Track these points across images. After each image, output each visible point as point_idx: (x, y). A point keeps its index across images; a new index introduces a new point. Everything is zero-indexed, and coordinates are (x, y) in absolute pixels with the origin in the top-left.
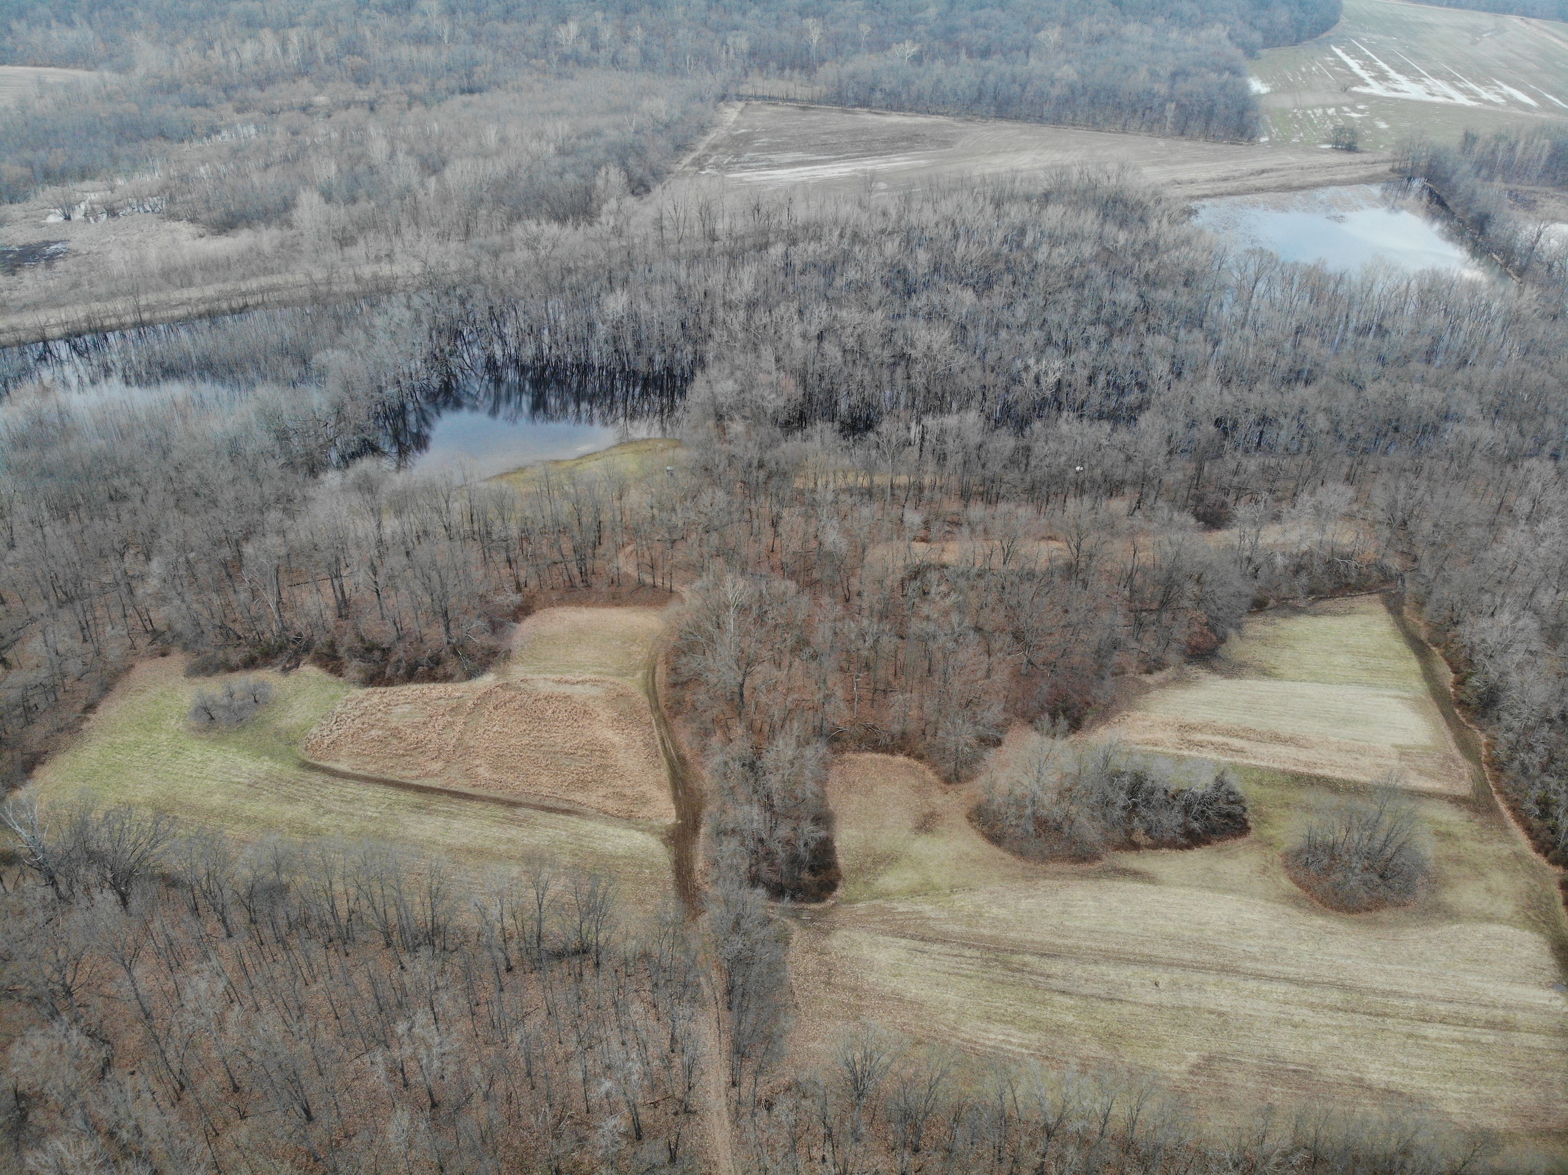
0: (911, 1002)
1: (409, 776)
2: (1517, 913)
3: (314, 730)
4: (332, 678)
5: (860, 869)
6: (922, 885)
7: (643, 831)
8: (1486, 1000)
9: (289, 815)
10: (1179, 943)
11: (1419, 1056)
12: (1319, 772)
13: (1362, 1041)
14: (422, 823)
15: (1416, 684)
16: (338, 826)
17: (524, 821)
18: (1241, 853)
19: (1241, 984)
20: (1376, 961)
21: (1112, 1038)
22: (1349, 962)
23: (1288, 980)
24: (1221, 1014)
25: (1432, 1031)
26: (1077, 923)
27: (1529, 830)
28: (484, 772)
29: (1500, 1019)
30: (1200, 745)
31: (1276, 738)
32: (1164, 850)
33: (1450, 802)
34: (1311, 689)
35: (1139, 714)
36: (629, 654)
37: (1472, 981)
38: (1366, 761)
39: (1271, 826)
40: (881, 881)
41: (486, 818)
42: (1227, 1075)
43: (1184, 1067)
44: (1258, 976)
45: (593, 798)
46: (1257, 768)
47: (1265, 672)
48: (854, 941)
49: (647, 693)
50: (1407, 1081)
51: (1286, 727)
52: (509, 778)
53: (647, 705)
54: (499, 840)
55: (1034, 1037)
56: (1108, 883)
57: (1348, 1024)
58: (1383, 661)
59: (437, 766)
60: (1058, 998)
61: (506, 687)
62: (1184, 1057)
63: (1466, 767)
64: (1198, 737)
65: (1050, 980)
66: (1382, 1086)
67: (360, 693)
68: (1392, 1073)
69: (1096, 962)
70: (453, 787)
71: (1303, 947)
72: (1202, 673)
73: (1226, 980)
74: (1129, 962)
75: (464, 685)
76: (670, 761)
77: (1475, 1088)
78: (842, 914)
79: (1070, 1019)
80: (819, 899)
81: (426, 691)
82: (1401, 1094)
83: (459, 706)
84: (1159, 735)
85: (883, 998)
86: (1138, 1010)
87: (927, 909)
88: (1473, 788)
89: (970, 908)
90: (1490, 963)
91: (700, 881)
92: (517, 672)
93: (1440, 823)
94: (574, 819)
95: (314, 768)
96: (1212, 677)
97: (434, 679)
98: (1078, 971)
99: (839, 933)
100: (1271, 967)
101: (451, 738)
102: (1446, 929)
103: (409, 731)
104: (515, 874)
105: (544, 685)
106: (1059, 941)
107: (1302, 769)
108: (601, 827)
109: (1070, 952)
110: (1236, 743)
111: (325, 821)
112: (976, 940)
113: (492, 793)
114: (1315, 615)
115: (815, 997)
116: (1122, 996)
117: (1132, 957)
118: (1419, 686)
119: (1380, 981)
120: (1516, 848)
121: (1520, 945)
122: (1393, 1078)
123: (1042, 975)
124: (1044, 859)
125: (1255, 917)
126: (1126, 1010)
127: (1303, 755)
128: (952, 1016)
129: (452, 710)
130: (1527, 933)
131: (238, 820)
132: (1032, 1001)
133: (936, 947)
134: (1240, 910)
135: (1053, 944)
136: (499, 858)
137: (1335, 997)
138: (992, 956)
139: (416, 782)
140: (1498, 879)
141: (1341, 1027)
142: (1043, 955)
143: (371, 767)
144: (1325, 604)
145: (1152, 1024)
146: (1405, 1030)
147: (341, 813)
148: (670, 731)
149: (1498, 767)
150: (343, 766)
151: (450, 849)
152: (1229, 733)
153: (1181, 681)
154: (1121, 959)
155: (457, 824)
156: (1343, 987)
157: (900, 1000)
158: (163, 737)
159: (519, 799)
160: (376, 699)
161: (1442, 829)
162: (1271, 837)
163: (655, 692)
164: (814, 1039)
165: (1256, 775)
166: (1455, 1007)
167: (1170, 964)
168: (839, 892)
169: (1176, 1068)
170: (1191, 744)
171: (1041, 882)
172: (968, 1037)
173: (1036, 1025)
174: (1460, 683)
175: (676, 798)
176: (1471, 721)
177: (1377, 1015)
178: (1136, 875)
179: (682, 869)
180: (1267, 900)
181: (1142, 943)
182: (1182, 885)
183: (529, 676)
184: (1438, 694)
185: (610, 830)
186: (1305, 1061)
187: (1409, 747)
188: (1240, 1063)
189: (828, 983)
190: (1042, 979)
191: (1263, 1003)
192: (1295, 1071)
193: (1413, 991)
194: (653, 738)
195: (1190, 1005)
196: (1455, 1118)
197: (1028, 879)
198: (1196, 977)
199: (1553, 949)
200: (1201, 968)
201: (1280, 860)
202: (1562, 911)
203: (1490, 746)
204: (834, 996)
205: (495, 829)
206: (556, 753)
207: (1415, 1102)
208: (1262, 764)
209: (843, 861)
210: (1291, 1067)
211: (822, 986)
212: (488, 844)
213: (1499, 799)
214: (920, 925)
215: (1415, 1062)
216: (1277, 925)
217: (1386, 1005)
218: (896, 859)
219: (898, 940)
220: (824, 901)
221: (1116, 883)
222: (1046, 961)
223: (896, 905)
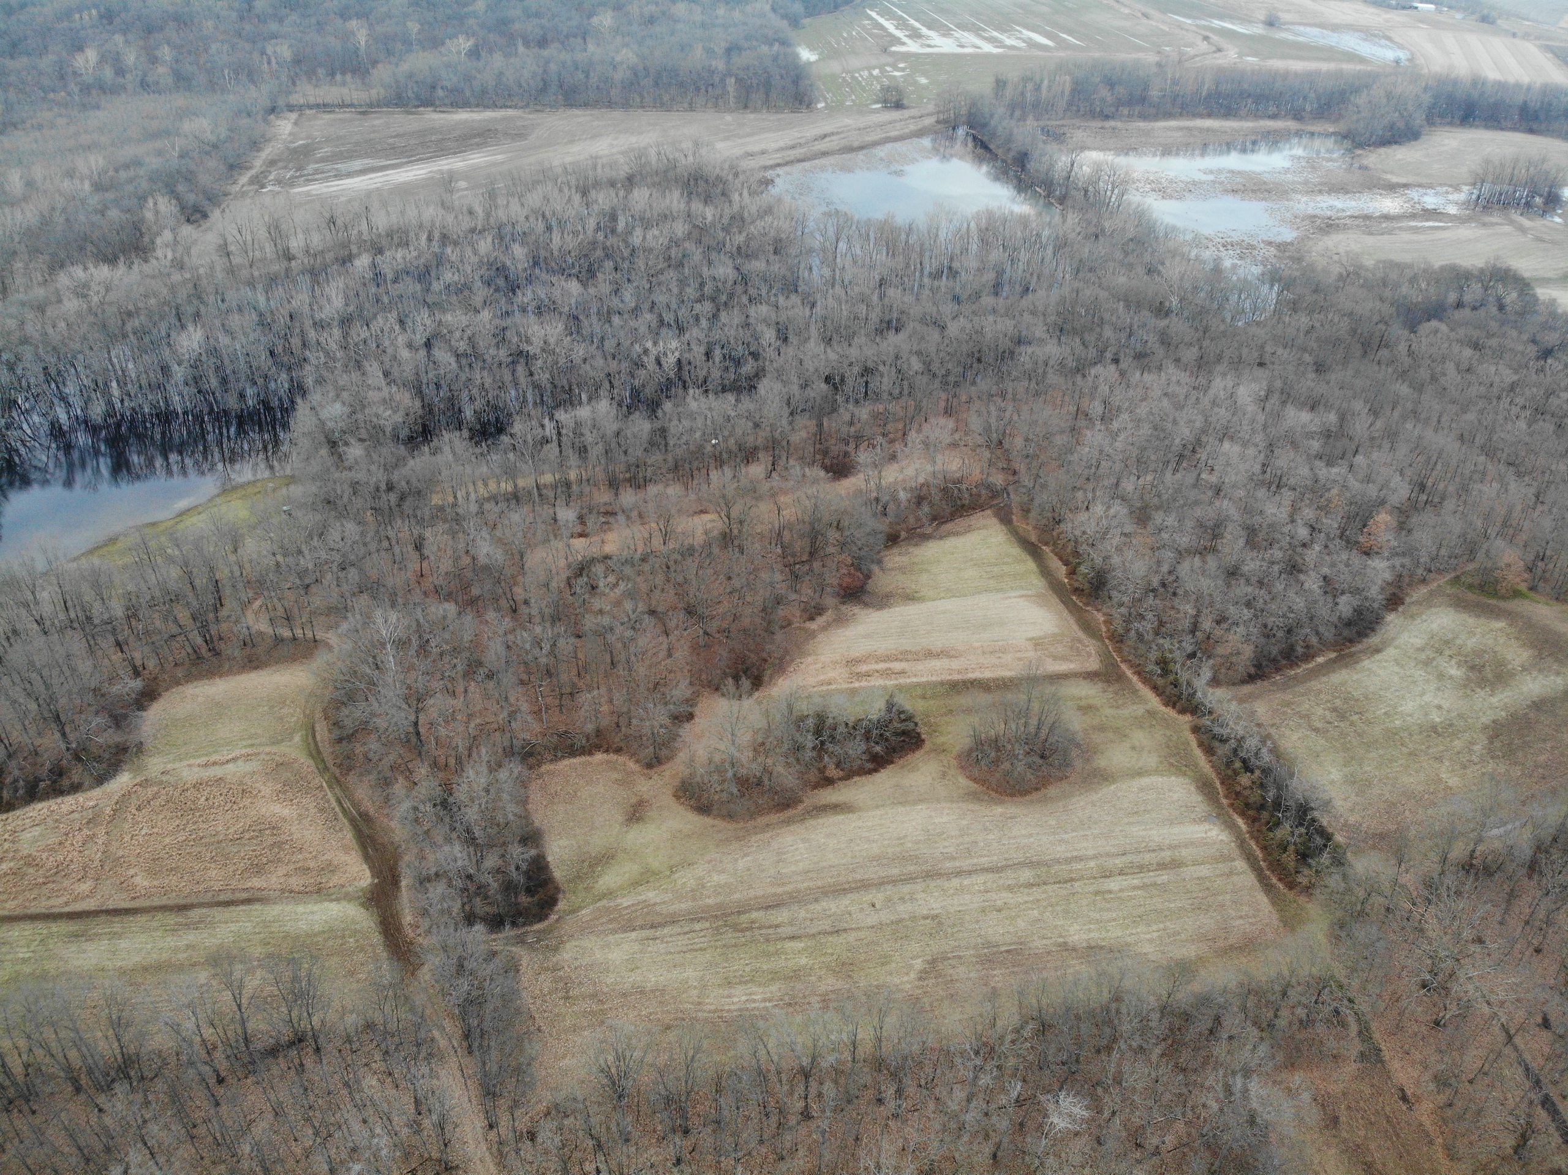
0: (652, 991)
1: (57, 904)
2: (1161, 762)
5: (578, 877)
6: (642, 874)
7: (338, 900)
8: (1153, 845)
11: (1108, 910)
12: (972, 676)
13: (1058, 908)
14: (84, 951)
15: (1035, 582)
17: (199, 922)
18: (921, 765)
19: (946, 884)
20: (1054, 833)
21: (845, 968)
22: (1032, 840)
23: (985, 870)
24: (934, 917)
25: (1114, 884)
26: (793, 868)
27: (1155, 688)
28: (142, 881)
29: (1168, 859)
30: (867, 675)
31: (930, 654)
32: (856, 779)
33: (1085, 678)
34: (949, 604)
35: (810, 659)
36: (281, 718)
37: (1138, 831)
38: (1007, 658)
39: (942, 734)
40: (601, 882)
41: (156, 929)
42: (951, 971)
43: (913, 975)
44: (959, 873)
45: (274, 879)
46: (918, 685)
47: (910, 598)
48: (585, 948)
49: (311, 755)
50: (1103, 935)
51: (937, 642)
52: (173, 880)
53: (313, 768)
54: (176, 950)
55: (774, 988)
56: (812, 822)
57: (1044, 896)
58: (1004, 567)
59: (85, 887)
60: (789, 945)
61: (145, 783)
62: (911, 966)
63: (1091, 646)
64: (864, 668)
65: (779, 930)
66: (1084, 944)
68: (1090, 931)
69: (816, 900)
70: (110, 905)
71: (991, 837)
72: (856, 610)
73: (933, 884)
74: (845, 891)
75: (97, 792)
76: (352, 821)
78: (568, 926)
79: (803, 961)
80: (541, 917)
81: (54, 807)
82: (1101, 948)
83: (96, 816)
84: (831, 674)
85: (624, 995)
86: (862, 934)
87: (651, 895)
88: (1101, 662)
89: (692, 883)
90: (1149, 812)
91: (412, 935)
92: (155, 765)
93: (1080, 699)
94: (257, 906)
96: (865, 611)
97: (61, 793)
98: (803, 914)
99: (568, 946)
100: (968, 862)
101: (95, 852)
102: (1105, 790)
103: (44, 856)
104: (203, 981)
105: (189, 772)
106: (780, 890)
107: (957, 677)
108: (289, 908)
109: (792, 897)
110: (897, 666)
112: (703, 911)
113: (156, 902)
114: (941, 538)
115: (557, 1015)
116: (846, 926)
117: (847, 886)
118: (1038, 583)
119: (1061, 851)
120: (1148, 707)
121: (1170, 790)
122: (1092, 935)
123: (770, 927)
124: (752, 816)
125: (945, 819)
126: (851, 937)
127: (955, 664)
128: (695, 992)
129: (88, 823)
130: (1173, 778)
132: (767, 955)
133: (666, 930)
134: (930, 816)
135: (775, 894)
136: (180, 968)
137: (1027, 875)
138: (721, 923)
139: (67, 909)
140: (1139, 737)
141: (1038, 900)
142: (767, 908)
144: (949, 526)
145: (877, 944)
146: (1091, 889)
148: (345, 789)
149: (1118, 639)
151: (122, 972)
152: (888, 658)
153: (840, 621)
154: (838, 891)
155: (123, 944)
156: (1031, 864)
157: (642, 993)
159: (189, 901)
161: (1083, 703)
162: (943, 744)
163: (319, 752)
164: (564, 1057)
165: (919, 691)
166: (1127, 859)
167: (881, 883)
168: (561, 905)
169: (906, 979)
170: (860, 676)
171: (753, 839)
172: (713, 1007)
173: (774, 976)
174: (1072, 573)
175: (367, 858)
176: (1087, 604)
177: (1066, 882)
178: (836, 808)
179: (390, 928)
180: (951, 801)
181: (853, 871)
182: (877, 807)
183: (169, 766)
184: (1056, 587)
185: (300, 909)
186: (1015, 940)
187: (1041, 638)
188: (960, 957)
189: (567, 998)
190: (771, 931)
191: (968, 897)
192: (1008, 951)
193: (1090, 853)
194: (328, 801)
195: (906, 916)
196: (1151, 957)
197: (738, 839)
198: (906, 889)
199: (1198, 787)
200: (909, 879)
201: (954, 762)
202: (1198, 753)
203: (1108, 622)
204: (575, 1008)
205: (169, 939)
206: (219, 842)
207: (1115, 951)
208: (924, 679)
209: (558, 873)
210: (1003, 949)
211: (562, 1002)
212: (165, 956)
213: (1123, 666)
214: (648, 914)
215: (1107, 915)
216: (964, 822)
217: (1071, 871)
218: (612, 856)
219: (628, 934)
220: (547, 918)
221: (820, 821)
222: (770, 912)
223: (619, 901)
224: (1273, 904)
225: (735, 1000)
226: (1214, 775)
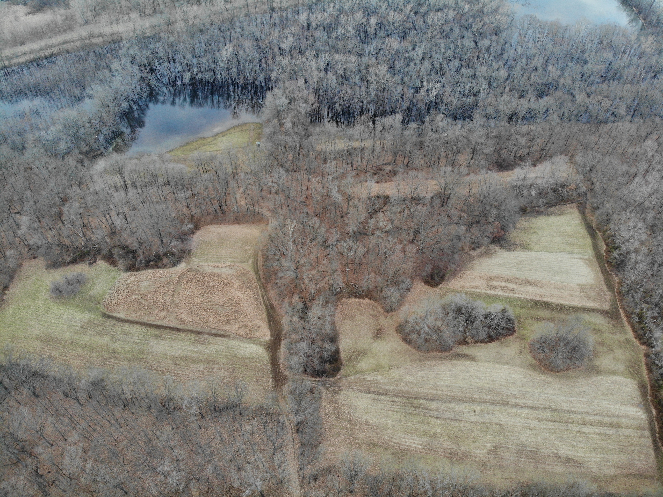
0: (373, 426)
1: (152, 320)
2: (625, 369)
3: (107, 296)
4: (112, 268)
5: (351, 360)
6: (377, 366)
7: (256, 344)
8: (610, 413)
9: (100, 342)
10: (485, 391)
11: (581, 442)
12: (546, 300)
13: (558, 435)
14: (159, 345)
15: (589, 251)
16: (122, 347)
17: (204, 341)
18: (511, 344)
19: (510, 410)
20: (566, 396)
21: (456, 439)
22: (555, 397)
23: (529, 407)
24: (501, 425)
25: (586, 429)
26: (442, 383)
27: (633, 328)
29: (615, 422)
30: (495, 287)
31: (529, 283)
32: (479, 344)
33: (601, 313)
34: (544, 256)
35: (469, 272)
36: (245, 251)
37: (605, 404)
38: (566, 293)
39: (525, 329)
40: (359, 365)
41: (187, 341)
42: (503, 454)
43: (485, 451)
44: (517, 406)
45: (232, 328)
46: (519, 299)
47: (525, 247)
48: (349, 396)
49: (255, 271)
50: (575, 454)
51: (533, 276)
52: (196, 319)
53: (255, 278)
54: (194, 352)
55: (425, 440)
56: (455, 362)
57: (553, 427)
58: (575, 239)
59: (163, 314)
60: (434, 420)
61: (190, 270)
62: (485, 446)
63: (608, 295)
64: (495, 283)
65: (431, 412)
66: (565, 456)
67: (125, 275)
68: (570, 450)
69: (450, 402)
70: (172, 325)
71: (536, 391)
72: (497, 249)
73: (504, 408)
74: (464, 401)
75: (172, 270)
76: (267, 307)
77: (602, 456)
78: (343, 383)
79: (439, 430)
80: (333, 375)
81: (155, 274)
82: (573, 460)
83: (170, 281)
84: (478, 283)
85: (361, 424)
86: (467, 424)
87: (379, 378)
88: (611, 305)
89: (397, 377)
90: (613, 395)
91: (282, 369)
92: (196, 261)
93: (596, 325)
94: (226, 339)
95: (108, 317)
96: (501, 251)
97: (158, 267)
98: (442, 407)
99: (343, 392)
100: (522, 401)
101: (168, 298)
102: (595, 378)
103: (149, 296)
104: (202, 369)
105: (208, 268)
106: (435, 392)
107: (539, 299)
108: (238, 343)
109: (439, 397)
110: (511, 286)
111: (116, 345)
112: (400, 393)
113: (189, 327)
114: (547, 215)
115: (333, 425)
116: (460, 418)
117: (465, 399)
118: (590, 252)
119: (567, 406)
120: (627, 337)
121: (626, 386)
122: (570, 453)
123: (427, 409)
124: (428, 351)
125: (516, 377)
126: (462, 424)
127: (540, 291)
128: (390, 432)
129: (167, 284)
130: (629, 380)
131: (78, 346)
132: (424, 423)
133: (383, 397)
134: (510, 373)
135: (432, 394)
136: (194, 361)
137: (548, 415)
138: (407, 401)
139: (155, 323)
140: (619, 353)
141: (550, 429)
142: (428, 399)
143: (134, 315)
144: (553, 209)
145: (472, 431)
146: (576, 429)
147: (123, 341)
148: (266, 291)
149: (621, 295)
150: (121, 315)
151: (173, 358)
152: (508, 281)
153: (488, 253)
154: (460, 400)
155: (175, 345)
156: (551, 410)
157: (369, 425)
158: (40, 302)
159: (201, 330)
160: (133, 278)
161: (596, 327)
162: (524, 335)
163: (258, 270)
164: (333, 446)
165: (519, 303)
166: (596, 418)
167: (481, 402)
168: (342, 372)
169: (482, 452)
170: (492, 287)
171: (428, 363)
172: (397, 441)
173: (425, 434)
174: (609, 251)
175: (270, 326)
176: (611, 271)
177: (565, 423)
178: (467, 357)
179: (274, 362)
180: (522, 367)
181: (469, 392)
182: (487, 361)
183: (201, 264)
184: (598, 256)
185: (242, 345)
186: (535, 446)
187: (585, 285)
188: (508, 448)
189: (338, 418)
190: (427, 411)
191: (518, 419)
192: (530, 451)
193: (580, 410)
194: (258, 295)
195: (488, 421)
196: (594, 470)
197: (421, 361)
198: (491, 407)
199: (639, 387)
200: (493, 403)
201: (528, 346)
202: (644, 368)
203: (620, 284)
204: (341, 424)
205: (192, 346)
206: (216, 305)
207: (579, 464)
208: (522, 296)
209: (343, 355)
210: (529, 449)
211: (336, 419)
212: (189, 354)
213: (621, 311)
214: (377, 387)
215: (579, 444)
216: (525, 380)
217: (569, 418)
218: (366, 353)
219: (367, 394)
220: (335, 376)
221: (459, 362)
222: (429, 402)
223: (366, 377)
224: (656, 457)
225: (407, 440)
226: (648, 383)
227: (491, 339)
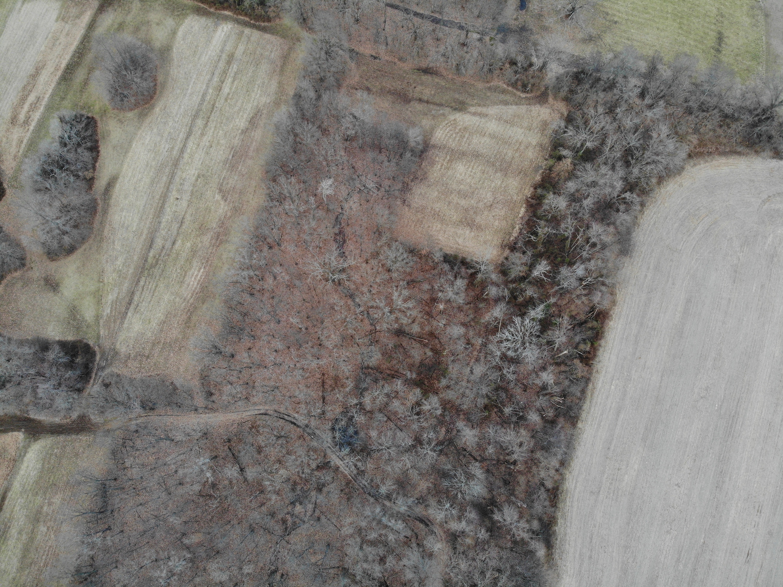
2: (174, 19)
5: (78, 328)
6: (94, 297)
7: (26, 452)
8: (216, 58)
10: (156, 180)
11: (237, 101)
12: (63, 65)
13: (224, 121)
18: (107, 128)
19: (185, 160)
20: (185, 95)
21: (202, 229)
22: (183, 107)
23: (187, 138)
24: (199, 176)
25: (226, 90)
26: (135, 224)
29: (227, 57)
30: (28, 118)
31: (34, 76)
32: (97, 165)
33: (101, 13)
37: (204, 59)
38: (63, 39)
39: (92, 105)
40: (88, 318)
42: (229, 186)
43: (222, 203)
44: (182, 151)
46: (52, 96)
48: (124, 339)
50: (247, 112)
51: (27, 67)
55: (196, 263)
56: (112, 201)
57: (215, 123)
60: (176, 247)
62: (217, 201)
64: (22, 117)
65: (166, 247)
66: (247, 123)
68: (242, 116)
69: (160, 223)
71: (170, 124)
73: (181, 166)
74: (162, 207)
77: (257, 86)
78: (106, 344)
79: (188, 245)
80: (94, 354)
82: (253, 117)
84: (15, 137)
86: (190, 212)
87: (111, 298)
89: (114, 275)
90: (197, 46)
91: (68, 420)
93: (112, 25)
94: (9, 494)
98: (163, 232)
99: (118, 346)
100: (178, 143)
102: (174, 55)
104: (45, 529)
106: (144, 236)
107: (59, 73)
108: (19, 478)
109: (151, 233)
110: (32, 98)
112: (134, 277)
115: (155, 364)
116: (181, 217)
117: (160, 205)
119: (196, 99)
121: (192, 28)
122: (244, 117)
123: (162, 251)
124: (91, 229)
125: (149, 138)
126: (188, 217)
127: (50, 68)
128: (177, 299)
130: (186, 21)
132: (176, 259)
133: (136, 298)
134: (143, 144)
135: (145, 240)
136: (32, 539)
137: (200, 122)
140: (154, 16)
141: (215, 127)
142: (151, 247)
145: (198, 209)
146: (222, 101)
151: (21, 569)
152: (23, 99)
154: (160, 211)
156: (196, 116)
157: (164, 323)
161: (116, 26)
162: (100, 109)
165: (57, 98)
166: (217, 73)
167: (167, 188)
168: (91, 343)
169: (222, 206)
170: (26, 122)
171: (105, 233)
172: (190, 295)
173: (189, 261)
175: (5, 432)
177: (213, 109)
178: (110, 185)
179: (58, 430)
180: (139, 128)
181: (153, 197)
182: (122, 165)
185: (22, 472)
186: (229, 150)
187: (59, 14)
188: (224, 178)
189: (148, 357)
190: (164, 252)
191: (196, 155)
192: (233, 156)
193: (204, 87)
195: (191, 188)
196: (268, 101)
197: (101, 240)
198: (177, 179)
199: (198, 15)
200: (172, 175)
205: (9, 543)
207: (257, 113)
210: (231, 157)
212: (20, 546)
214: (120, 303)
215: (239, 104)
216: (155, 130)
217: (209, 102)
218: (74, 307)
219: (128, 317)
220: (95, 352)
221: (114, 197)
222: (154, 246)
223: (105, 314)
224: (273, 34)
227: (94, 149)
